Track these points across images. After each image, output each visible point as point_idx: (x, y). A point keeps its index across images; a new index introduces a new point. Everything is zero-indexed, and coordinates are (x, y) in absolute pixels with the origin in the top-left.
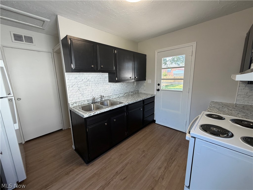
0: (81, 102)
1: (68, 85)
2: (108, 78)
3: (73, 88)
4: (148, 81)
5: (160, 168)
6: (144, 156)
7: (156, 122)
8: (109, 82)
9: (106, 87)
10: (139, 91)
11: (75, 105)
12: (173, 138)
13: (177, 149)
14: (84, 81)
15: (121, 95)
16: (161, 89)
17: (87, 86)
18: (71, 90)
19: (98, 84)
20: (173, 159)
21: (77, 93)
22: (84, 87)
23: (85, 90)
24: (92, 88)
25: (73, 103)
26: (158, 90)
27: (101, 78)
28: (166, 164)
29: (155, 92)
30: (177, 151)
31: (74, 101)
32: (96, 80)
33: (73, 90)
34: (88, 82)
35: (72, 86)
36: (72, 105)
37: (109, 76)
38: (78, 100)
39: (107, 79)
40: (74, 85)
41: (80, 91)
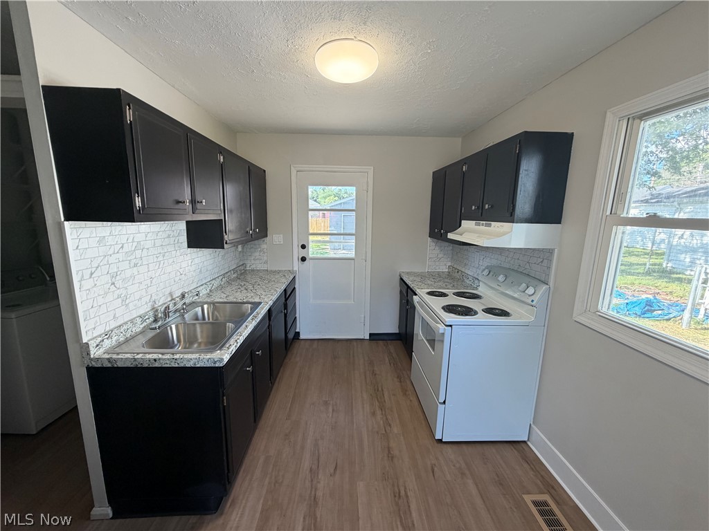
0: (125, 327)
1: (78, 272)
2: (186, 234)
3: (95, 279)
4: (275, 237)
5: (374, 414)
6: (333, 410)
7: (302, 337)
8: (189, 247)
9: (184, 265)
10: (248, 266)
11: (107, 344)
12: (354, 356)
13: (373, 371)
14: (126, 248)
15: (216, 283)
16: (310, 256)
17: (136, 265)
18: (89, 290)
19: (164, 256)
20: (380, 389)
21: (110, 297)
22: (128, 273)
23: (131, 281)
24: (149, 271)
25: (100, 339)
26: (303, 259)
27: (169, 236)
28: (377, 403)
29: (297, 265)
30: (375, 375)
31: (100, 331)
32: (158, 243)
33: (95, 289)
34: (138, 253)
35: (92, 274)
36: (97, 346)
37: (187, 229)
38: (113, 325)
39: (184, 238)
40: (98, 267)
41: (118, 287)
